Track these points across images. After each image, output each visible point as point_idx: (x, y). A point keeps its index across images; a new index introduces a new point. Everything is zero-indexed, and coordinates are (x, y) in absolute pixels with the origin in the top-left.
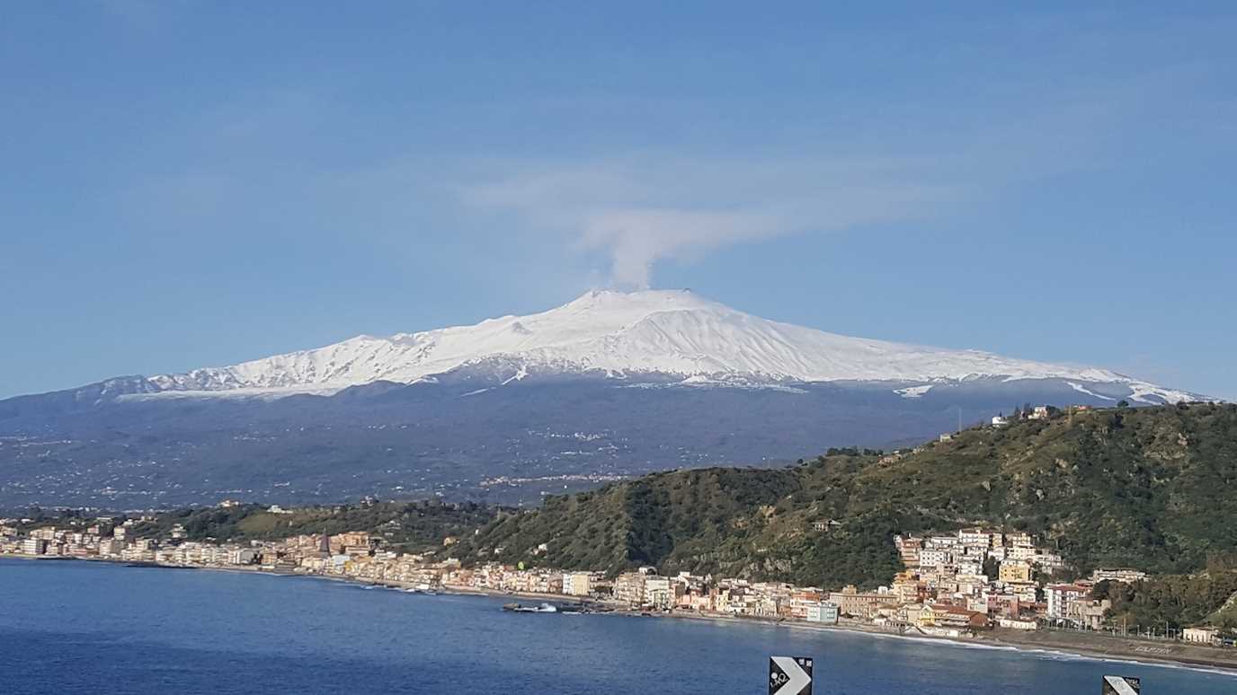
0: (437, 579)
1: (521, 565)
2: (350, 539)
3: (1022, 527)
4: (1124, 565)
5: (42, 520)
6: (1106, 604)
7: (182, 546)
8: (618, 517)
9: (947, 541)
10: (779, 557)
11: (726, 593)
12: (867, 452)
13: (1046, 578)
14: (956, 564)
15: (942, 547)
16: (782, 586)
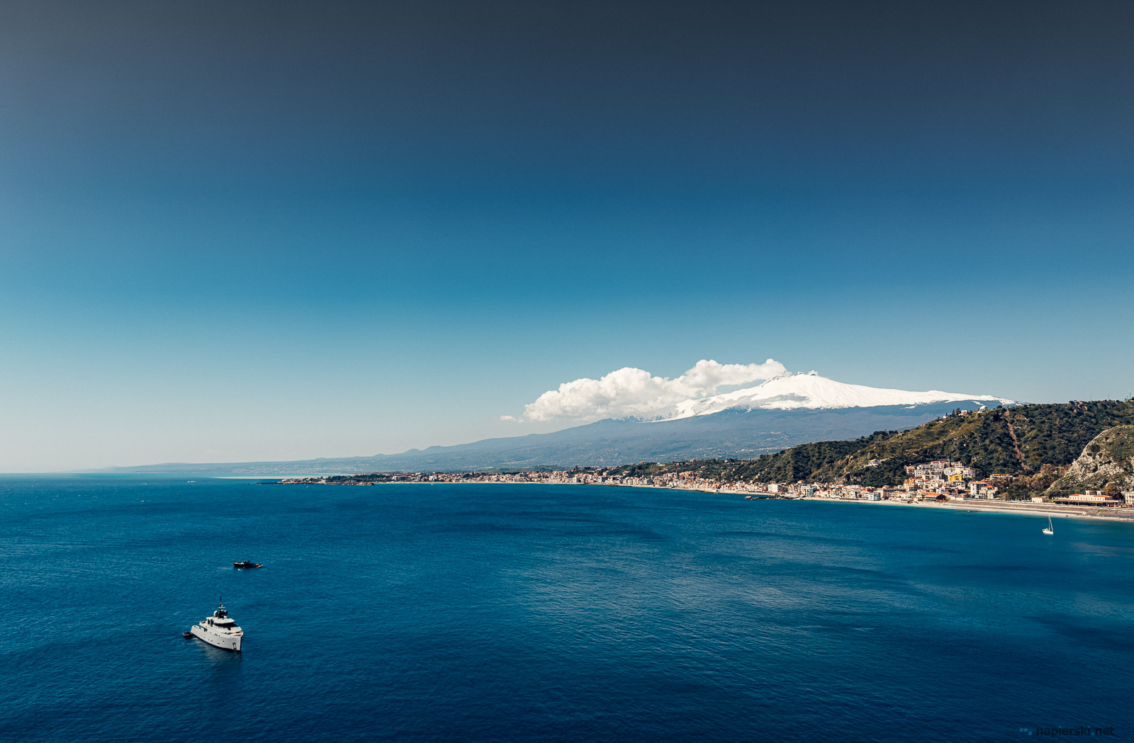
0: (719, 488)
1: (751, 482)
2: (686, 474)
3: (957, 460)
4: (1002, 472)
6: (996, 489)
7: (626, 479)
8: (789, 462)
9: (926, 466)
10: (856, 475)
11: (834, 490)
12: (890, 432)
13: (970, 480)
14: (931, 476)
15: (924, 469)
16: (857, 486)
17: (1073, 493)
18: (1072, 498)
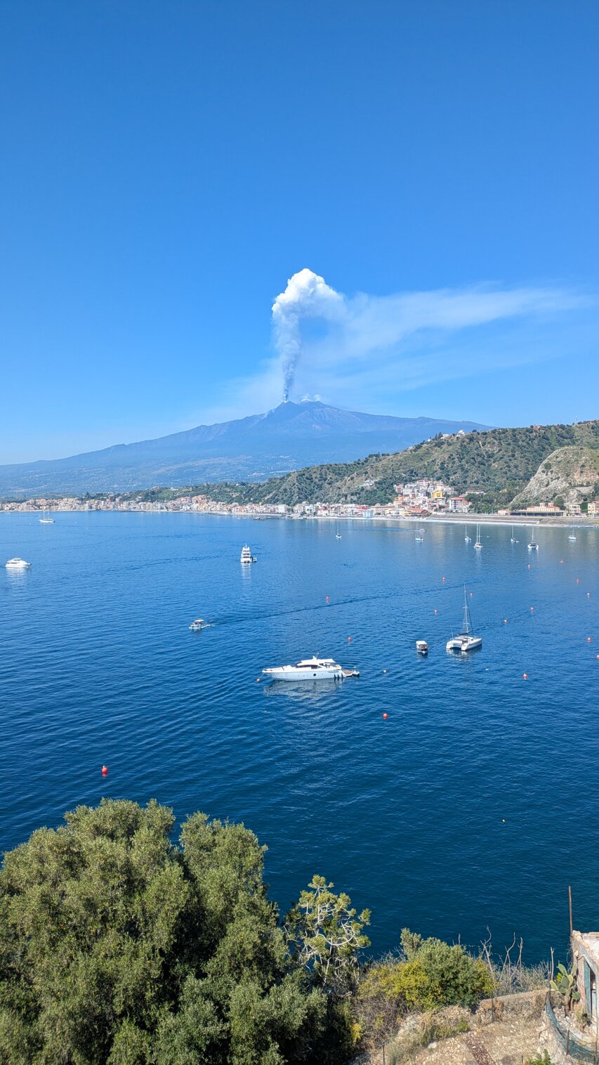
0: (230, 510)
1: (260, 503)
2: (200, 497)
3: (438, 479)
4: (476, 489)
5: (89, 497)
6: (470, 504)
7: (140, 504)
8: (294, 484)
9: (413, 485)
10: (352, 494)
11: (333, 509)
12: (383, 455)
13: (448, 496)
14: (416, 493)
15: (411, 487)
16: (353, 505)
17: (529, 506)
18: (529, 510)
